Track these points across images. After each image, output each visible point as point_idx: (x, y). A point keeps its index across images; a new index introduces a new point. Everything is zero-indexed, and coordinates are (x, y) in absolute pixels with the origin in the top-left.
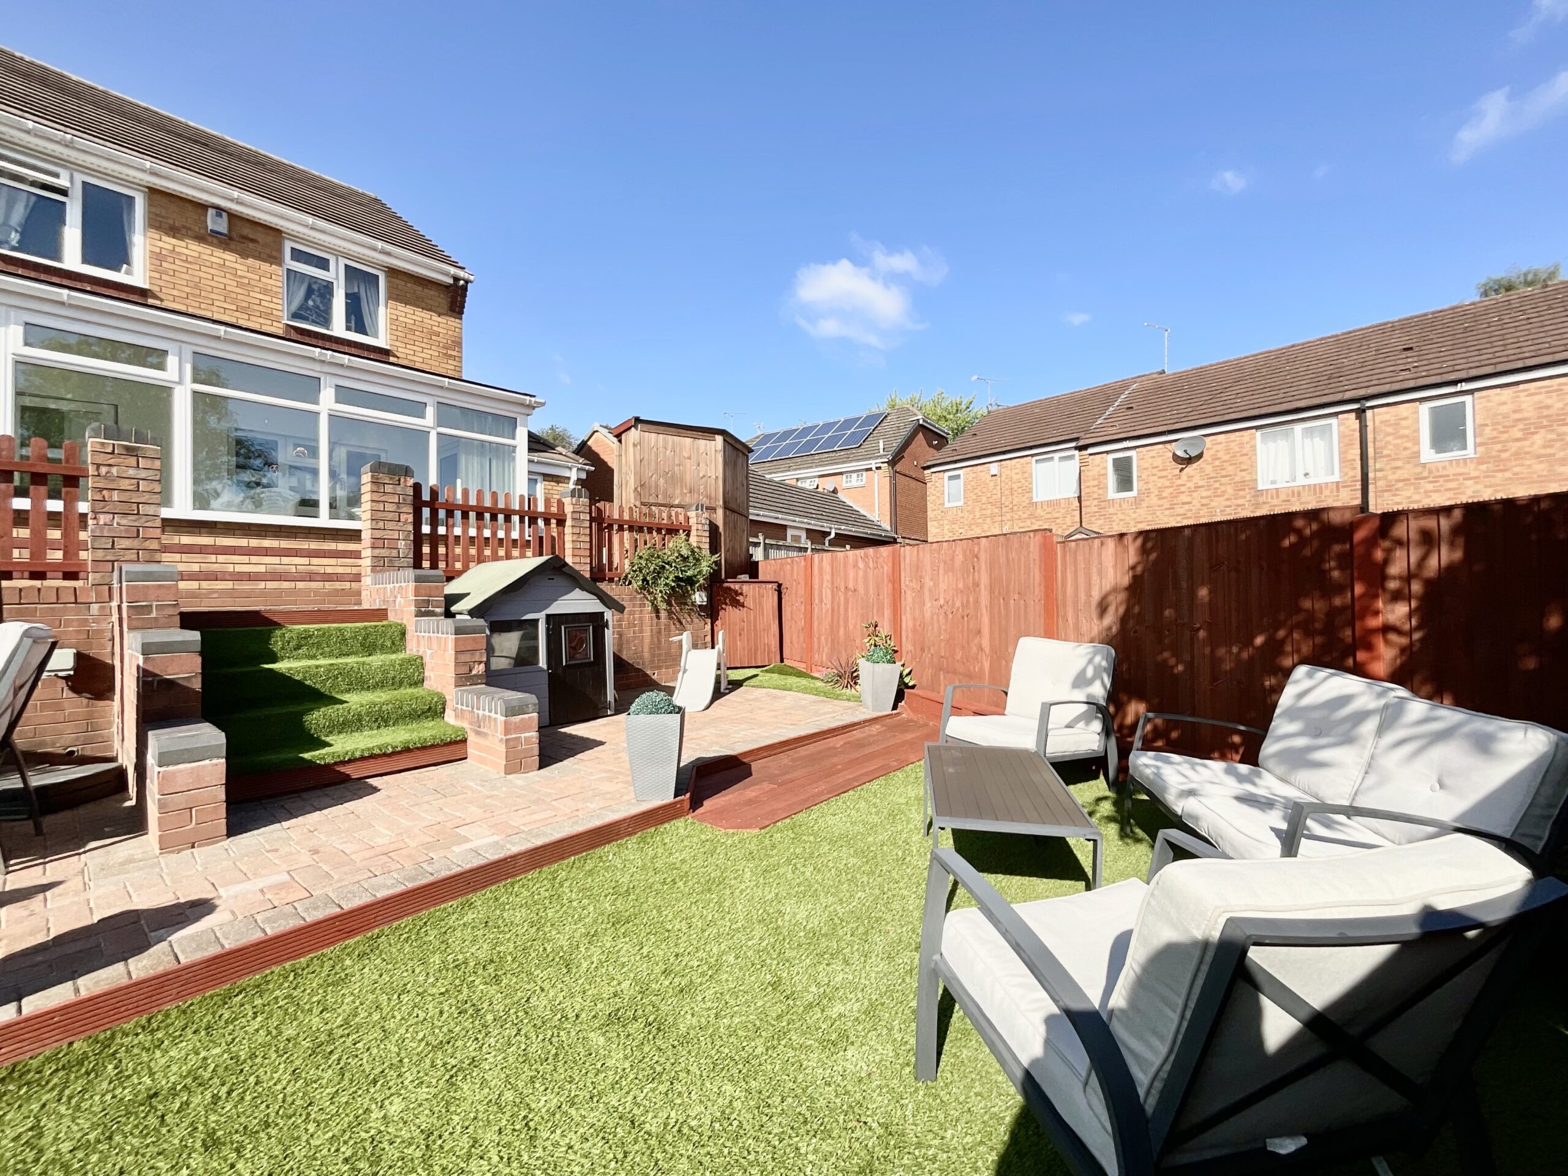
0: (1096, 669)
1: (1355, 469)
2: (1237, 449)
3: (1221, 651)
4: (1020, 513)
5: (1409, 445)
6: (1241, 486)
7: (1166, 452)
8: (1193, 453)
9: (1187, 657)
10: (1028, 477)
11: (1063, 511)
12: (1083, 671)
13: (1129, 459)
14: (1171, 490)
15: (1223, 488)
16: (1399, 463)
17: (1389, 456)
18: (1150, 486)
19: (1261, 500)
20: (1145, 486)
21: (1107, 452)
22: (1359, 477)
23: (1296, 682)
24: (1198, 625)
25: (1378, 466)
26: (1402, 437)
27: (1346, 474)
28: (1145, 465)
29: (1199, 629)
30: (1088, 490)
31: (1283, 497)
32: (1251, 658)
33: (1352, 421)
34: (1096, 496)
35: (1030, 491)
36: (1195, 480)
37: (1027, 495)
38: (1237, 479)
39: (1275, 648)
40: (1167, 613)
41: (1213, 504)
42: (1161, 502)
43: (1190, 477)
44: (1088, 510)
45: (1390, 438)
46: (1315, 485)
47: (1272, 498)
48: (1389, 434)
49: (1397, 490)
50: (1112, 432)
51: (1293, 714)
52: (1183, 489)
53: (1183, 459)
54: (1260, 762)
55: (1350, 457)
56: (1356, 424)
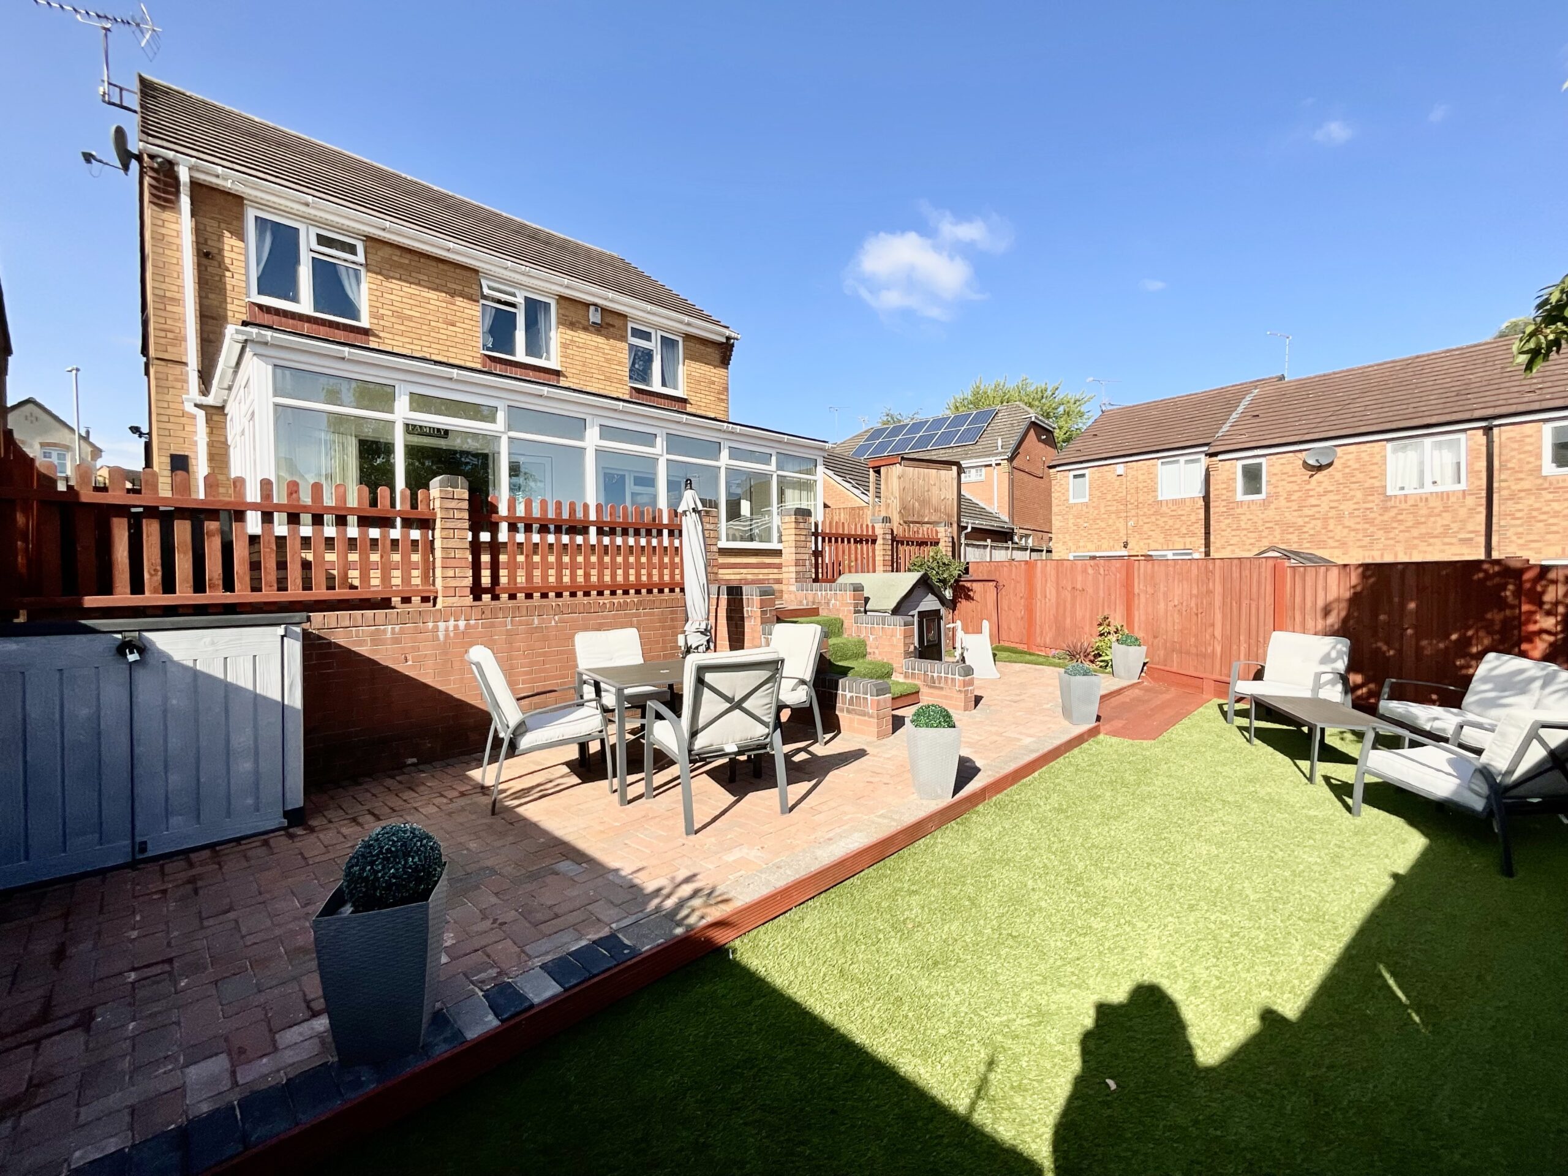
0: (1338, 652)
1: (1481, 479)
2: (1367, 458)
3: (1424, 643)
4: (1146, 510)
5: (1532, 459)
6: (1370, 491)
7: (1297, 461)
8: (1324, 462)
9: (1397, 645)
10: (1153, 478)
11: (1188, 509)
12: (1329, 654)
13: (1260, 464)
14: (1299, 494)
15: (1352, 493)
16: (1521, 476)
17: (1513, 468)
18: (1279, 490)
19: (1389, 504)
20: (1274, 490)
21: (1237, 459)
22: (1484, 486)
23: (1488, 662)
24: (1406, 626)
25: (1503, 477)
26: (1525, 452)
27: (1473, 483)
28: (1275, 471)
29: (1407, 629)
30: (1217, 492)
31: (1411, 502)
32: (1447, 648)
33: (1480, 438)
34: (1224, 497)
35: (1155, 491)
36: (1324, 485)
37: (1153, 494)
38: (1367, 485)
39: (1465, 642)
40: (1382, 617)
41: (1341, 507)
42: (1289, 504)
43: (1320, 483)
44: (1217, 510)
45: (1513, 453)
46: (1442, 493)
47: (1400, 502)
48: (1513, 450)
49: (1520, 498)
50: (1243, 440)
51: (1485, 680)
52: (1311, 493)
53: (1313, 466)
54: (1462, 706)
55: (1476, 468)
56: (1484, 440)
